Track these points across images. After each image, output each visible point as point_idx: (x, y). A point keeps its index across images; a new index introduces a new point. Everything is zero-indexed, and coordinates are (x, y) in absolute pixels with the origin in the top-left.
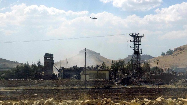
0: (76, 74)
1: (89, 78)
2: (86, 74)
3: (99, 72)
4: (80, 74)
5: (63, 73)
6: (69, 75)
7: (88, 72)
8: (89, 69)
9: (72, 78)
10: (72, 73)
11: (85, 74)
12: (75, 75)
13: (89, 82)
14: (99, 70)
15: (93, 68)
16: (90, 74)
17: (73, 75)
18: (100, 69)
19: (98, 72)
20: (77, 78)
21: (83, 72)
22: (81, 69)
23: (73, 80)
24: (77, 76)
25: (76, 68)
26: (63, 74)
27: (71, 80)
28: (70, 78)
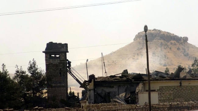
0: (126, 91)
1: (159, 100)
2: (150, 91)
3: (185, 83)
4: (137, 91)
5: (94, 90)
6: (109, 93)
7: (156, 86)
8: (158, 78)
9: (116, 102)
10: (115, 89)
11: (147, 91)
12: (124, 94)
13: (159, 108)
14: (185, 79)
15: (168, 74)
16: (161, 90)
17: (119, 95)
18: (185, 76)
19: (181, 83)
20: (127, 101)
21: (144, 84)
22: (138, 78)
23: (118, 107)
24: (128, 96)
25: (125, 76)
26: (92, 92)
27: (114, 105)
28: (110, 102)
